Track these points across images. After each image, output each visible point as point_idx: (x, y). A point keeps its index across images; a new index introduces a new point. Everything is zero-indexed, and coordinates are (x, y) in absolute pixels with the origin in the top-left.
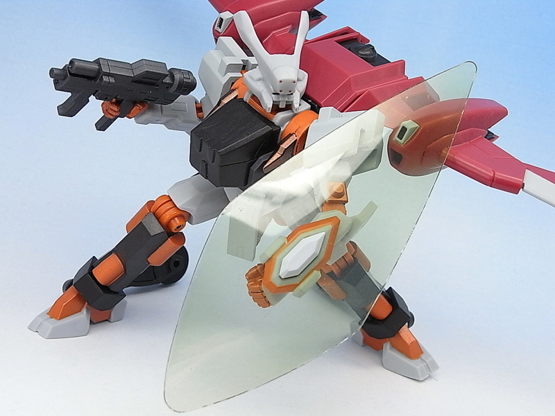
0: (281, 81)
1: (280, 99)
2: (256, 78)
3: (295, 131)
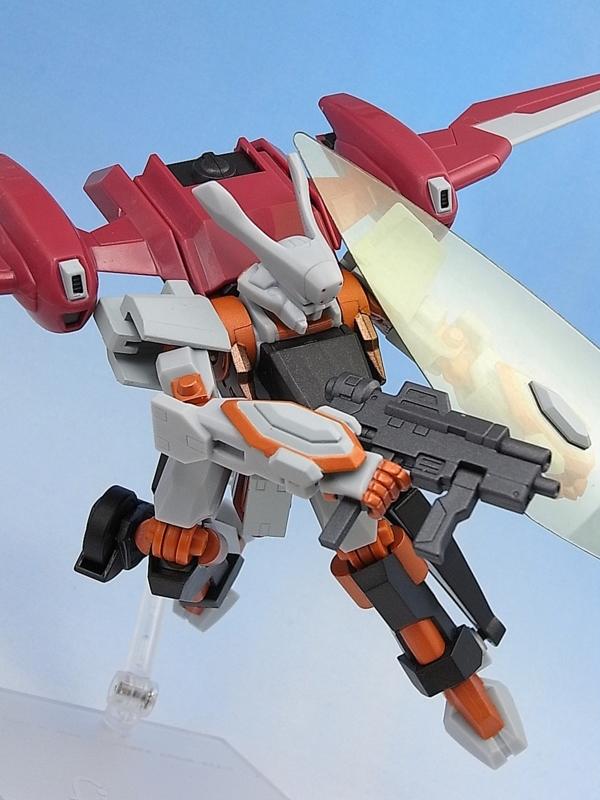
2: (265, 285)
3: (360, 311)
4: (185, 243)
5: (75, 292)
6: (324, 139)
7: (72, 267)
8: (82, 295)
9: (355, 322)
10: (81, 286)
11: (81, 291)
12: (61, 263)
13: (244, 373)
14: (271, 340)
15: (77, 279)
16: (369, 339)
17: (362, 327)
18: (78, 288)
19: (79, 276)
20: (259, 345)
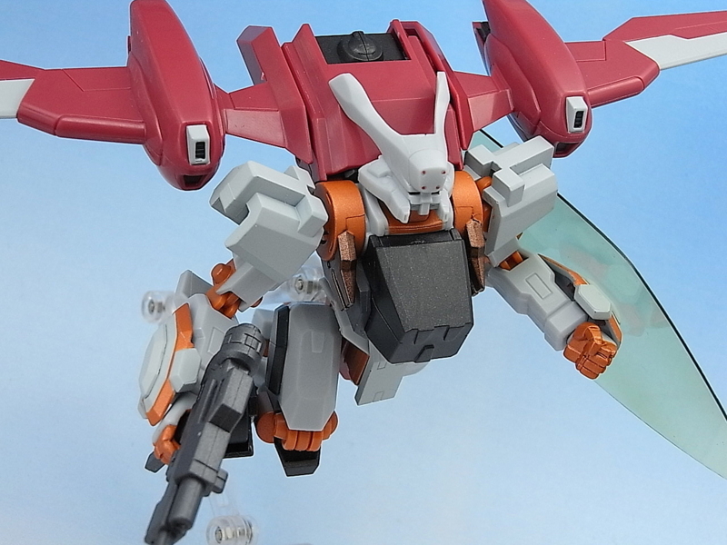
0: (424, 172)
1: (422, 201)
2: (379, 173)
3: (472, 218)
4: (317, 121)
5: (197, 157)
6: (480, 27)
7: (198, 133)
8: (203, 160)
9: (466, 227)
10: (204, 151)
11: (204, 157)
12: (189, 127)
13: (348, 261)
14: (379, 234)
15: (200, 145)
16: (476, 246)
17: (471, 233)
18: (200, 153)
19: (203, 143)
20: (368, 235)
